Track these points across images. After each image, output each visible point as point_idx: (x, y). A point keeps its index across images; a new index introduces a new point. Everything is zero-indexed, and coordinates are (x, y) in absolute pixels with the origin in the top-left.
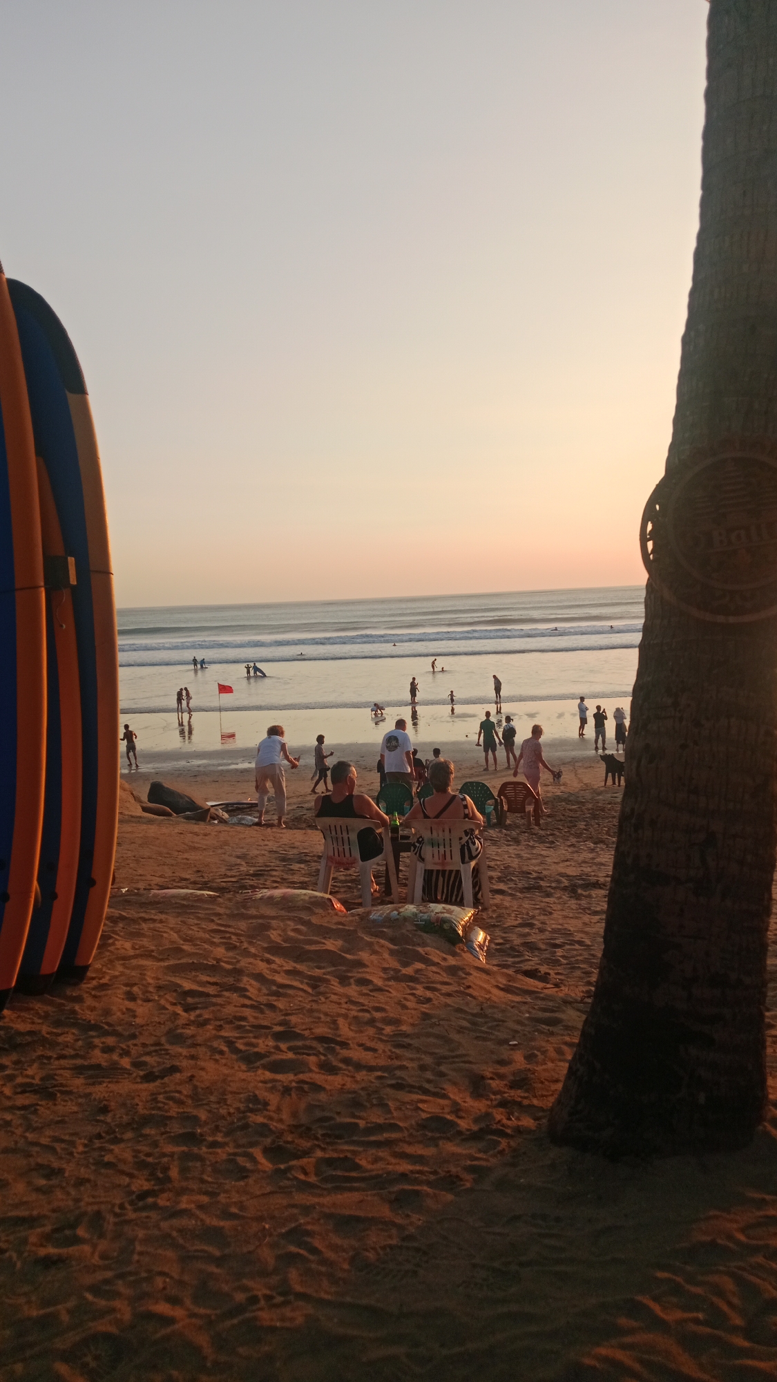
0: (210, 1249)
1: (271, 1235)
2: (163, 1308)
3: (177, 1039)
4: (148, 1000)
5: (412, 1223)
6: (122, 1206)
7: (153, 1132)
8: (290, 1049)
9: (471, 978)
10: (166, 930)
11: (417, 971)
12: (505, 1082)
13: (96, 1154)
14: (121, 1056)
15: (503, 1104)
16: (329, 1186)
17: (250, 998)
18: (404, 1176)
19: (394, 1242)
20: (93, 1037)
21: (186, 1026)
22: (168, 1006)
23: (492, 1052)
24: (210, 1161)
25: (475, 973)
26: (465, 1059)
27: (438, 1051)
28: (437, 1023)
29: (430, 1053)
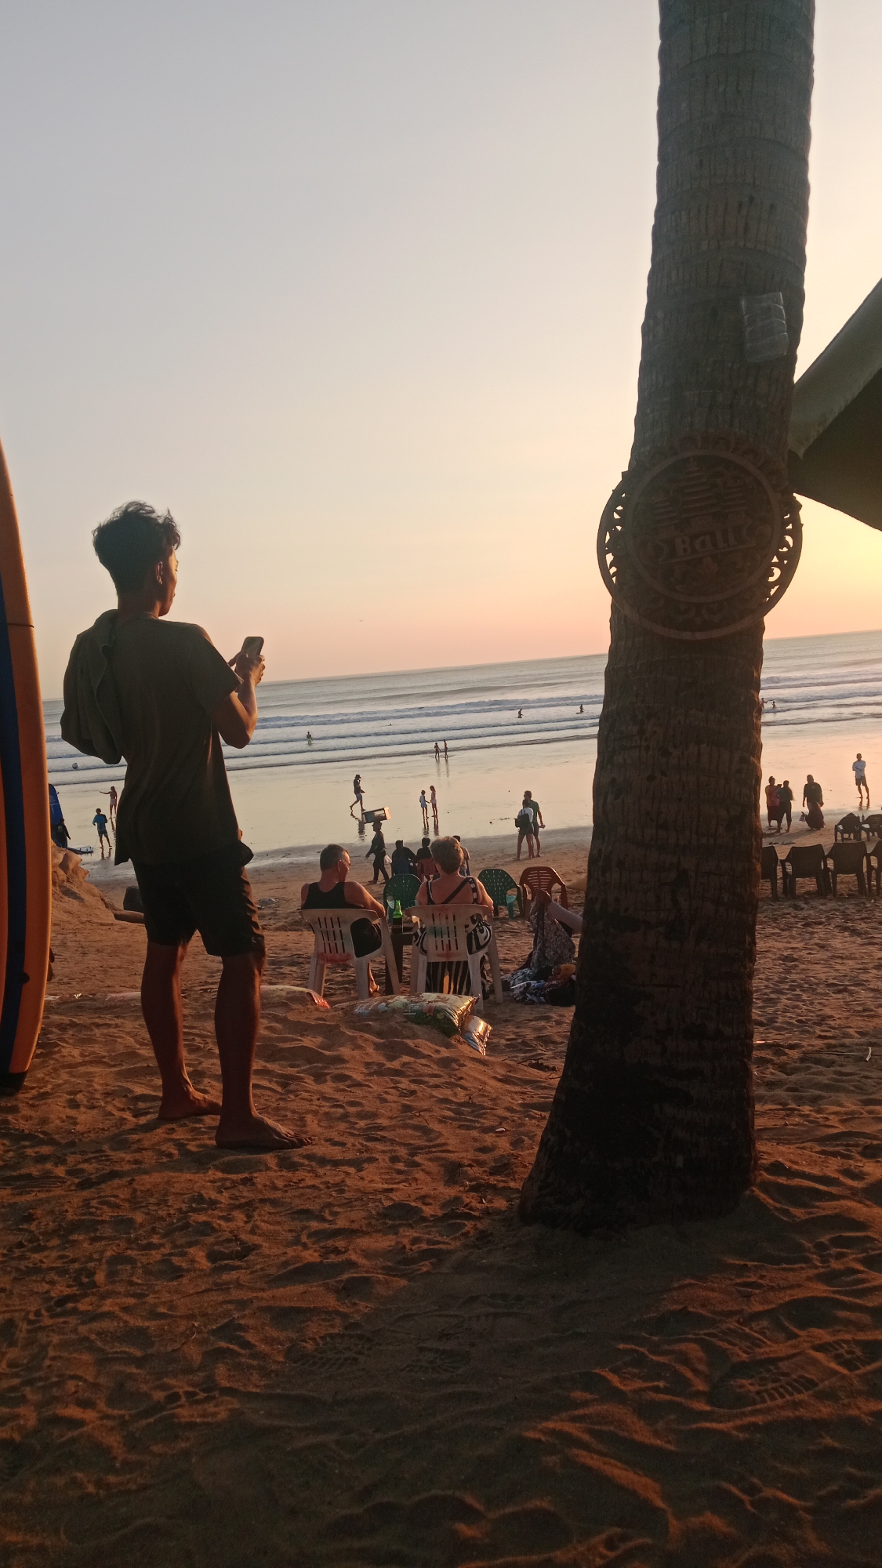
0: (132, 1350)
1: (200, 1332)
2: (73, 1412)
3: (121, 1144)
4: (93, 1107)
5: (357, 1311)
6: (38, 1313)
7: (81, 1237)
9: (464, 1069)
10: (121, 1035)
11: (404, 1064)
12: (483, 1169)
13: (15, 1263)
14: (56, 1165)
15: (473, 1189)
19: (336, 1331)
20: (25, 1147)
21: (134, 1131)
22: (115, 1112)
23: (475, 1140)
24: (141, 1263)
25: (470, 1064)
26: (444, 1148)
27: (416, 1142)
28: (418, 1114)
29: (405, 1145)
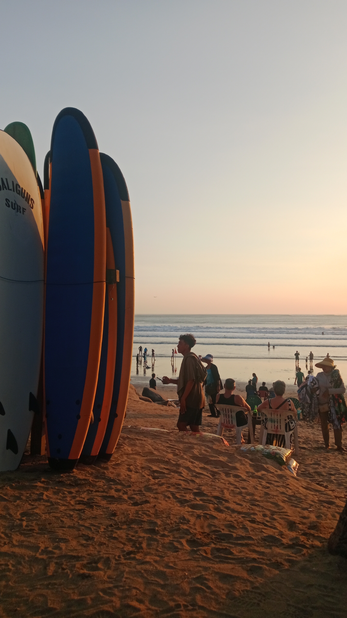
0: (159, 580)
1: (188, 578)
2: (135, 604)
3: (149, 489)
4: (137, 472)
5: (257, 581)
6: (119, 557)
7: (136, 527)
8: (201, 500)
9: (289, 481)
10: (147, 445)
11: (263, 475)
12: (305, 526)
13: (109, 533)
14: (123, 494)
15: (305, 534)
16: (217, 560)
17: (183, 477)
18: (254, 560)
19: (248, 589)
20: (111, 485)
21: (154, 484)
22: (146, 475)
23: (300, 513)
24: (161, 542)
25: (291, 479)
26: (286, 514)
27: (273, 509)
28: (272, 497)
29: (268, 510)
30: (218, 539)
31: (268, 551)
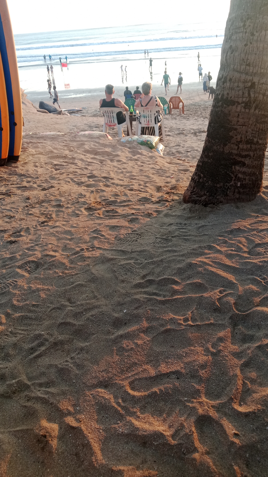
0: (67, 236)
1: (88, 232)
2: (52, 253)
4: (42, 167)
5: (135, 227)
6: (36, 226)
7: (46, 204)
8: (93, 181)
9: (157, 159)
10: (47, 146)
11: (138, 157)
12: (168, 188)
13: (26, 212)
14: (33, 183)
15: (168, 193)
16: (107, 218)
17: (78, 166)
18: (133, 214)
19: (130, 232)
20: (23, 178)
21: (56, 174)
22: (49, 168)
23: (164, 180)
24: (66, 212)
25: (159, 158)
26: (155, 182)
27: (145, 180)
28: (145, 172)
29: (142, 181)
30: (107, 204)
31: (142, 207)
